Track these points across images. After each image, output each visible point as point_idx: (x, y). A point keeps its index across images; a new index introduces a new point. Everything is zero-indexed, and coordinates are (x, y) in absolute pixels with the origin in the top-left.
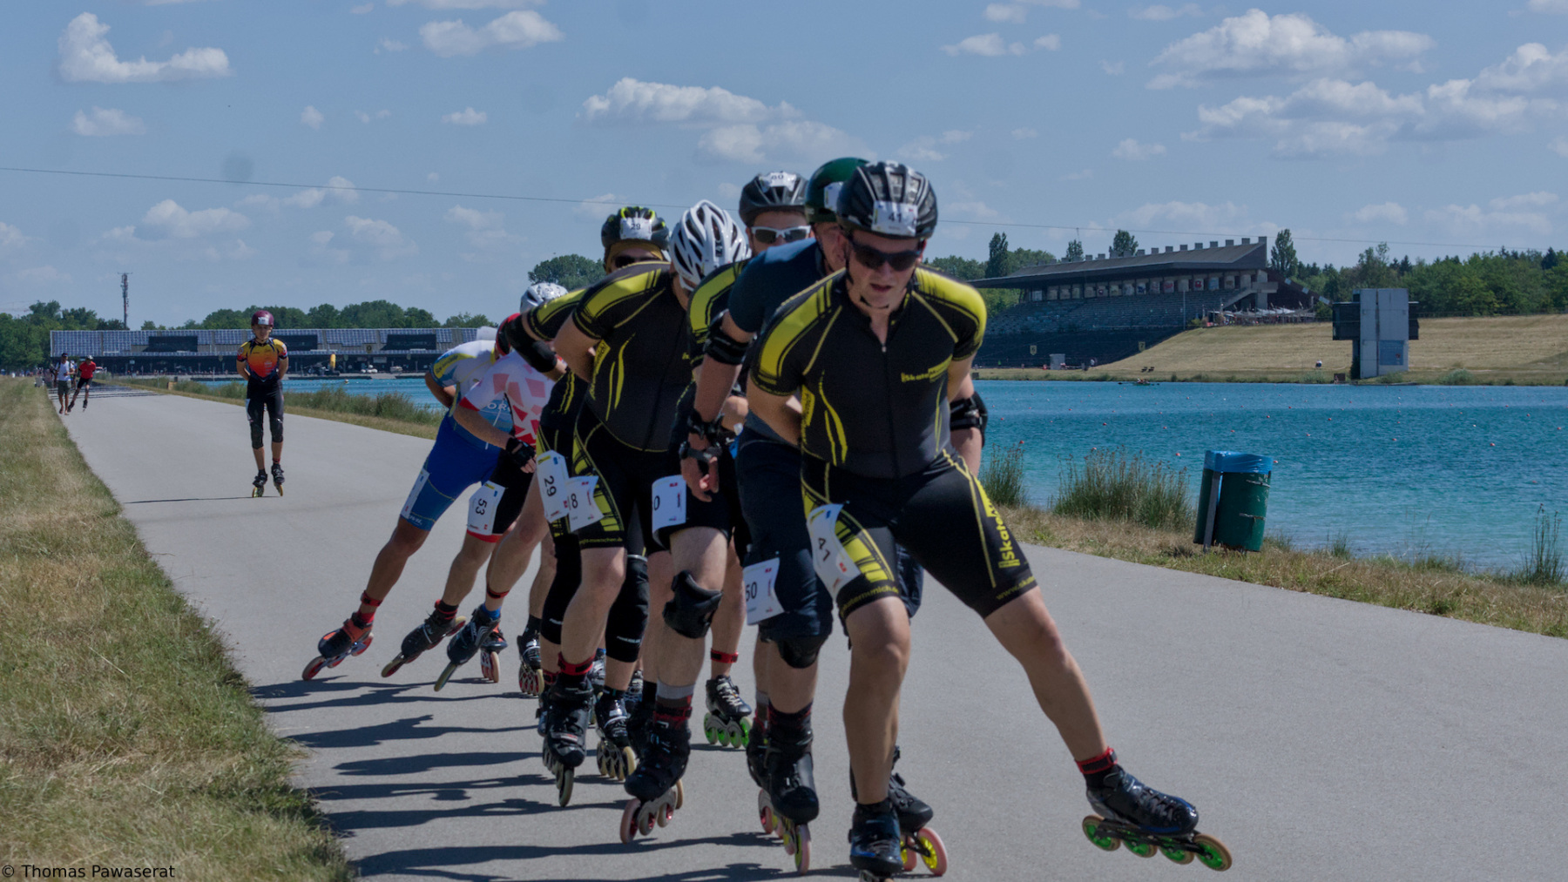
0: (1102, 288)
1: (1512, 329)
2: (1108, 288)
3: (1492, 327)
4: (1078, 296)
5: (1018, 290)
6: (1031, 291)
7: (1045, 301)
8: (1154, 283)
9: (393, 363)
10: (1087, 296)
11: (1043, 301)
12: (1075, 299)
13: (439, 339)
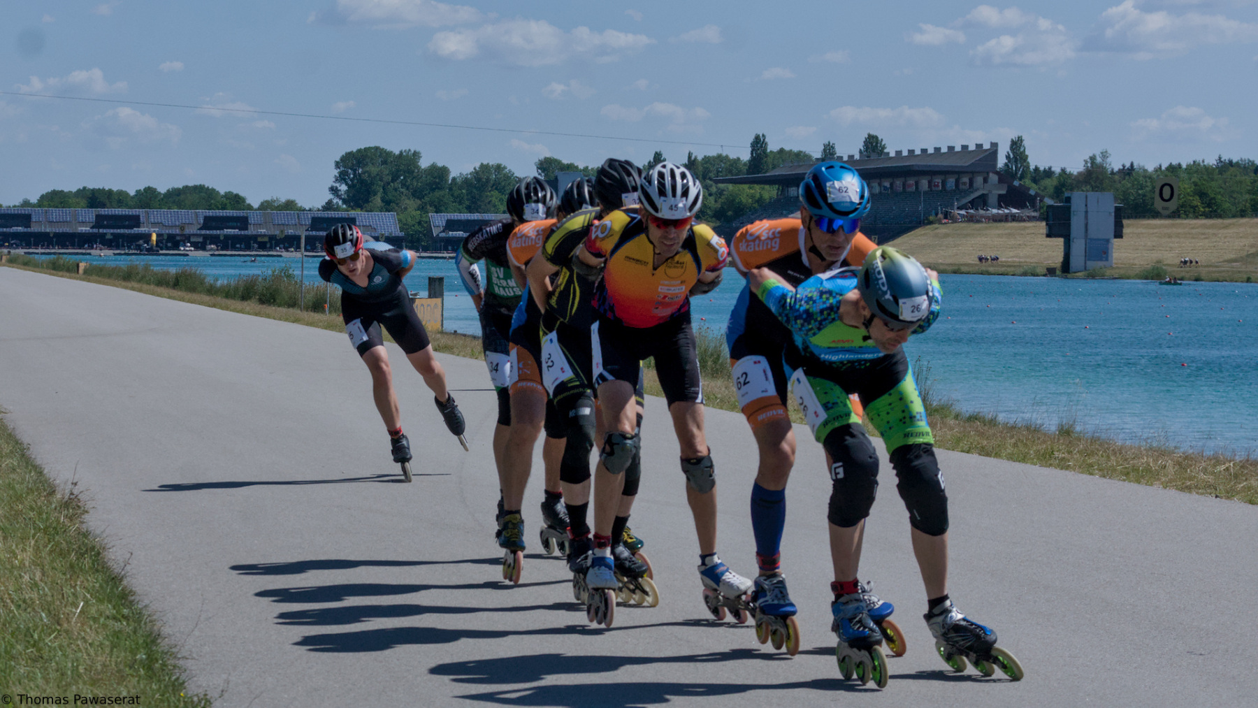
1: (1210, 231)
3: (1193, 228)
5: (778, 187)
6: (788, 187)
8: (898, 182)
9: (208, 242)
13: (251, 221)
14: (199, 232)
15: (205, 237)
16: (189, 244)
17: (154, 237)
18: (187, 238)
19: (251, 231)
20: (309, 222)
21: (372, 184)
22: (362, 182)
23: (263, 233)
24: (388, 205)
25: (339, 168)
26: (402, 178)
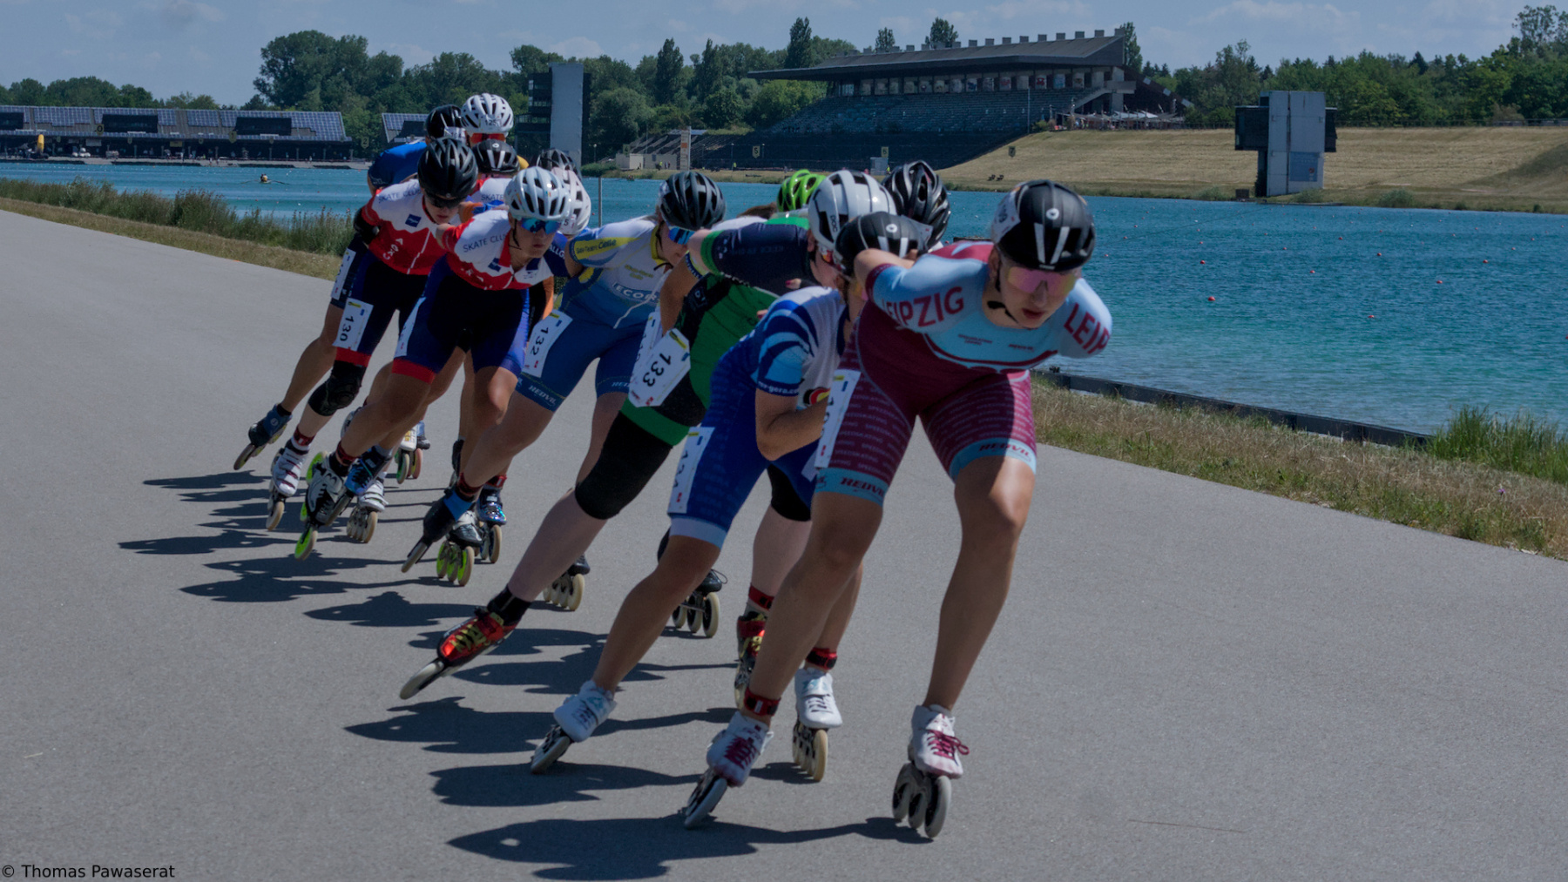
0: (925, 83)
1: (1434, 143)
2: (932, 83)
3: (1409, 139)
4: (897, 92)
5: (825, 84)
6: (841, 84)
7: (857, 96)
8: (988, 79)
9: (108, 146)
10: (907, 91)
11: (854, 96)
12: (893, 95)
13: (162, 121)
14: (96, 134)
15: (105, 141)
16: (84, 150)
17: (41, 140)
18: (81, 142)
19: (162, 133)
20: (233, 123)
21: (309, 77)
22: (294, 74)
23: (176, 137)
24: (328, 103)
25: (267, 57)
26: (343, 70)
